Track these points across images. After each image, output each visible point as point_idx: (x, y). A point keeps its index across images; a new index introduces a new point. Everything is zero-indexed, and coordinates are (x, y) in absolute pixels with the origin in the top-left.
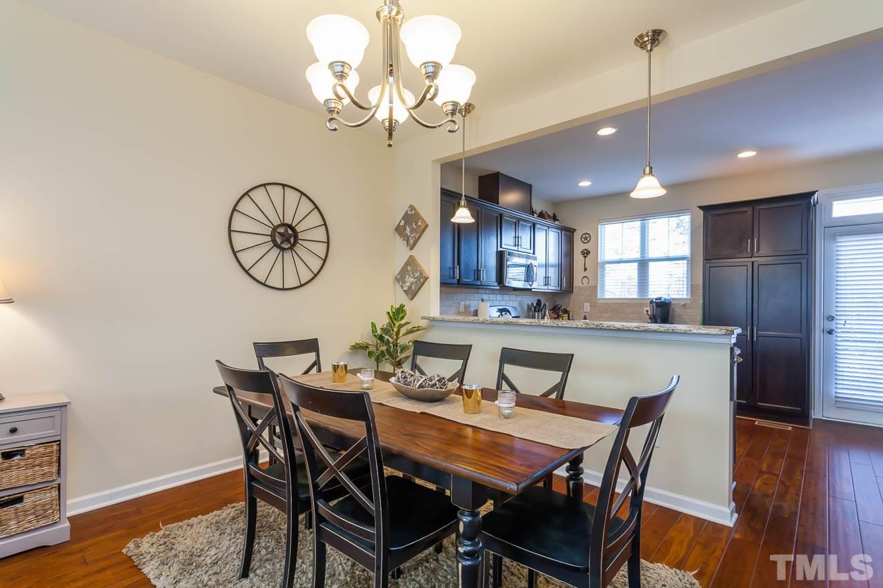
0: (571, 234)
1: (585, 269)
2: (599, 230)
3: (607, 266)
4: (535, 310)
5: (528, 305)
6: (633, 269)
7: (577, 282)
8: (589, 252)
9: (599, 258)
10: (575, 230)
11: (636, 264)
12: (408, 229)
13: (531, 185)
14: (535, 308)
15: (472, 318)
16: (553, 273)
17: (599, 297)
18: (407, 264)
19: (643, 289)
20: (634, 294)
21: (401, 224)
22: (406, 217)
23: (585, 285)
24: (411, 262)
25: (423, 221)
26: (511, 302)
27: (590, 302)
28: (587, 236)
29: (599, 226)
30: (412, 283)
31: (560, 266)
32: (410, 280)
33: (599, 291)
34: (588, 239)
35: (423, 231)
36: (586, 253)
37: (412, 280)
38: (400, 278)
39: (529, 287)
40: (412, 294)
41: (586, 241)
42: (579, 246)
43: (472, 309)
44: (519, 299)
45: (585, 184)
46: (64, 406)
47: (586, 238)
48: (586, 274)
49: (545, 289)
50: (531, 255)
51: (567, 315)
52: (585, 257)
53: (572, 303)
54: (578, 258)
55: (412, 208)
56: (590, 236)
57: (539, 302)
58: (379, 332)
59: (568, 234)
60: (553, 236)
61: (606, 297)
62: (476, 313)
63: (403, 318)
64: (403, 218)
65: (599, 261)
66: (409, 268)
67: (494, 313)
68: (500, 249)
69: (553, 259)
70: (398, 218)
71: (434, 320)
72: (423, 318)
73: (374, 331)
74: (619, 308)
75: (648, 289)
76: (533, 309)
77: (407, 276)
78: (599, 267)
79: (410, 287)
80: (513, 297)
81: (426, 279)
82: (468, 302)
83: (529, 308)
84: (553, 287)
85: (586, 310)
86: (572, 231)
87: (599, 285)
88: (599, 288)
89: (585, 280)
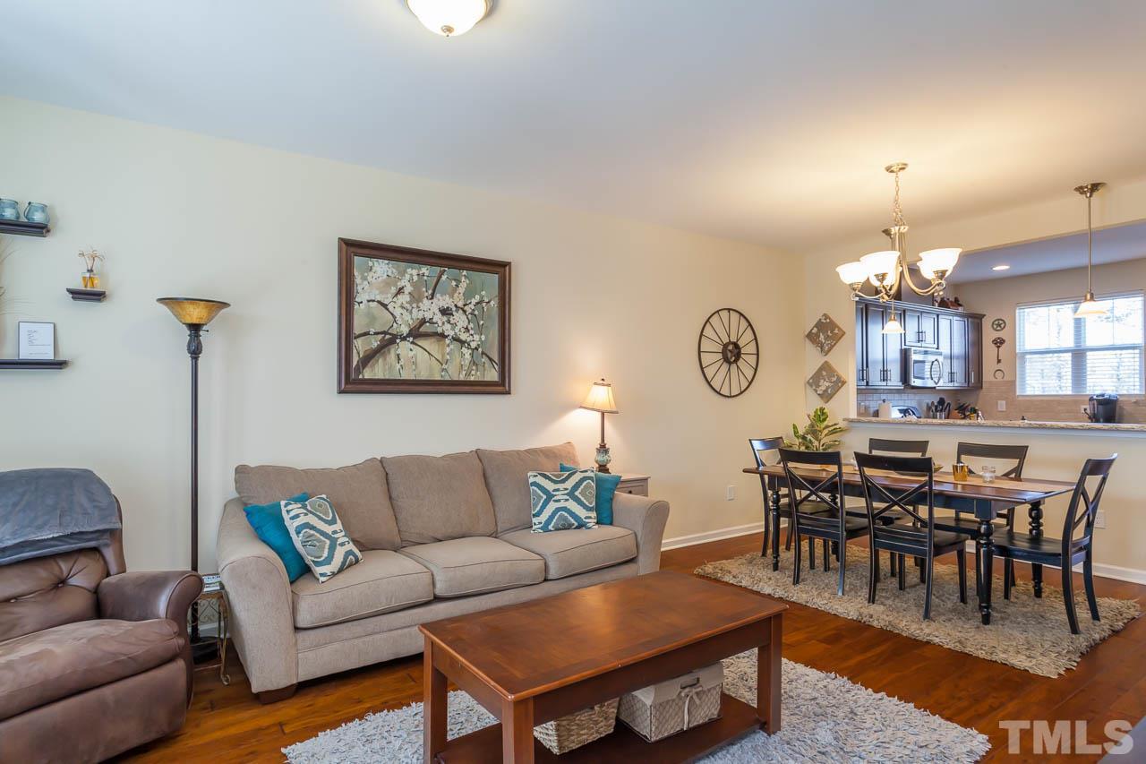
0: (979, 321)
1: (999, 361)
2: (1017, 314)
3: (1028, 356)
4: (936, 411)
5: (928, 404)
6: (1065, 360)
7: (988, 376)
9: (1017, 347)
10: (984, 315)
11: (1070, 354)
12: (822, 337)
14: (936, 407)
15: (874, 419)
16: (958, 367)
17: (1018, 394)
18: (821, 369)
19: (1079, 384)
20: (1067, 389)
21: (813, 331)
22: (819, 325)
23: (999, 379)
24: (826, 367)
25: (840, 329)
26: (911, 401)
27: (1006, 399)
28: (1001, 322)
29: (1017, 311)
30: (828, 388)
31: (966, 358)
32: (824, 385)
33: (1018, 386)
34: (1002, 326)
35: (840, 338)
36: (999, 342)
37: (827, 384)
38: (814, 382)
39: (934, 385)
40: (827, 396)
41: (999, 328)
42: (989, 335)
43: (872, 410)
44: (917, 397)
45: (1001, 268)
46: (646, 479)
47: (999, 324)
48: (999, 366)
49: (950, 386)
50: (935, 350)
51: (975, 415)
52: (998, 347)
53: (981, 400)
54: (989, 350)
55: (826, 316)
56: (1005, 323)
57: (941, 402)
58: (801, 432)
59: (975, 322)
60: (958, 325)
61: (1028, 393)
62: (876, 414)
63: (824, 420)
64: (816, 326)
65: (1017, 351)
66: (824, 373)
67: (895, 414)
68: (904, 347)
69: (959, 349)
70: (810, 325)
71: (852, 421)
72: (844, 420)
73: (796, 432)
74: (1047, 407)
75: (1085, 384)
76: (934, 408)
77: (822, 381)
78: (1016, 359)
79: (826, 391)
80: (911, 396)
81: (844, 383)
82: (867, 403)
83: (929, 408)
84: (959, 382)
85: (1000, 409)
86: (980, 317)
87: (1018, 380)
88: (1018, 383)
89: (999, 374)
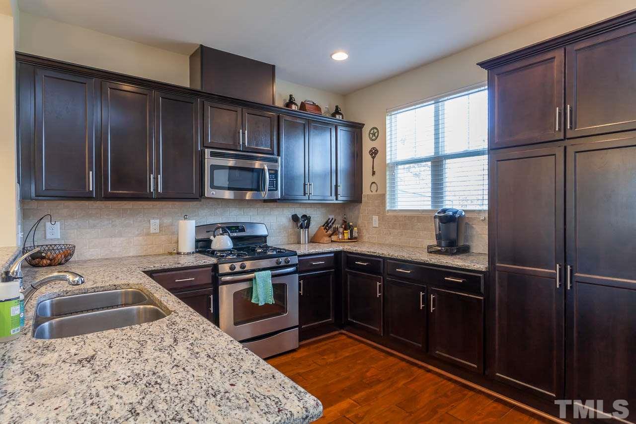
0: (358, 131)
1: (374, 173)
2: (387, 122)
3: (397, 168)
6: (426, 170)
7: (366, 191)
8: (378, 151)
9: (387, 158)
10: (364, 125)
11: (429, 163)
13: (273, 67)
17: (388, 208)
19: (438, 198)
20: (427, 204)
23: (374, 192)
27: (378, 214)
28: (375, 131)
29: (388, 118)
33: (388, 200)
34: (377, 135)
36: (374, 153)
41: (374, 138)
42: (368, 145)
45: (340, 56)
47: (375, 134)
48: (374, 179)
51: (348, 231)
52: (373, 158)
53: (361, 215)
54: (367, 158)
56: (378, 131)
59: (355, 130)
61: (396, 208)
65: (388, 161)
75: (442, 198)
78: (388, 170)
85: (374, 226)
86: (361, 125)
87: (388, 193)
88: (388, 197)
89: (374, 187)
